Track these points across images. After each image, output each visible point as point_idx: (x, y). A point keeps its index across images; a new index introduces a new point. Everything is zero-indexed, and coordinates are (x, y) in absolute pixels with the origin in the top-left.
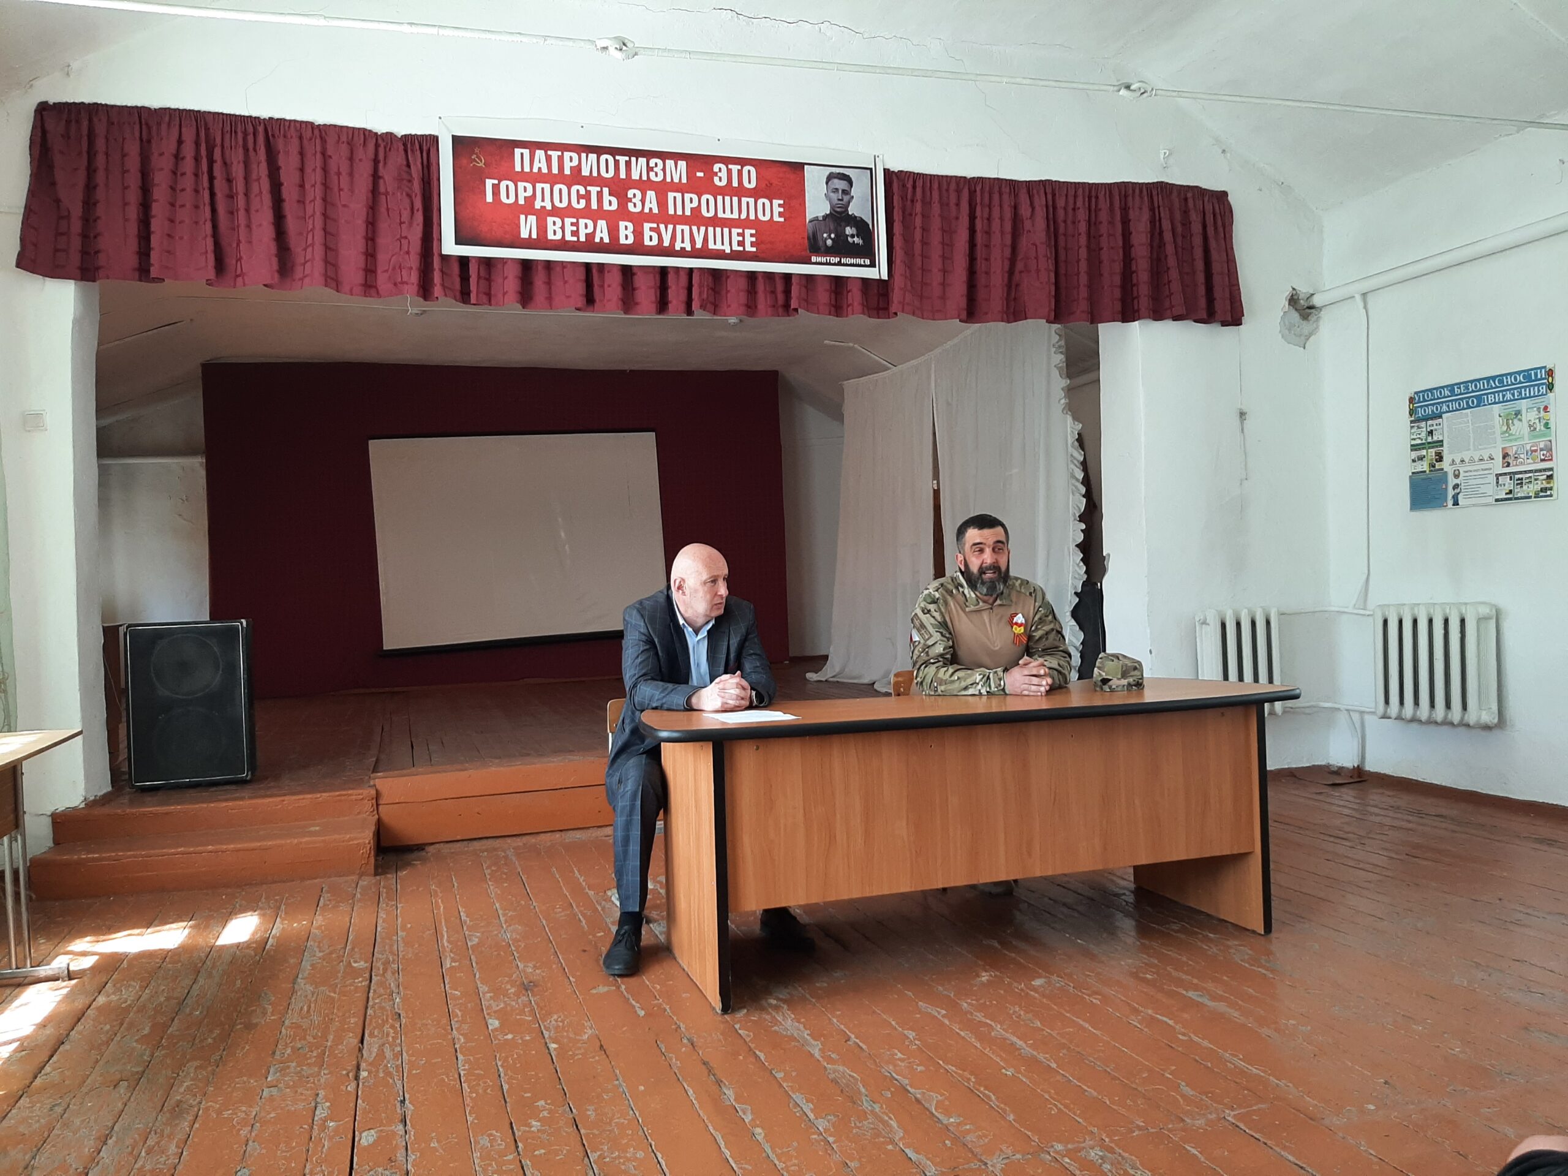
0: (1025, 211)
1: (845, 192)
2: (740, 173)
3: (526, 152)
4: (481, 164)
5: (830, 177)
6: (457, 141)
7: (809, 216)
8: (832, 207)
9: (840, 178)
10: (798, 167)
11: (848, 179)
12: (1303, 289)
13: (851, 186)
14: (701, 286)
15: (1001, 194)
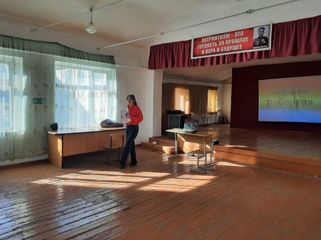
1: (263, 32)
2: (240, 33)
3: (204, 39)
4: (197, 43)
5: (259, 29)
6: (194, 39)
7: (254, 39)
8: (259, 36)
9: (262, 29)
11: (264, 29)
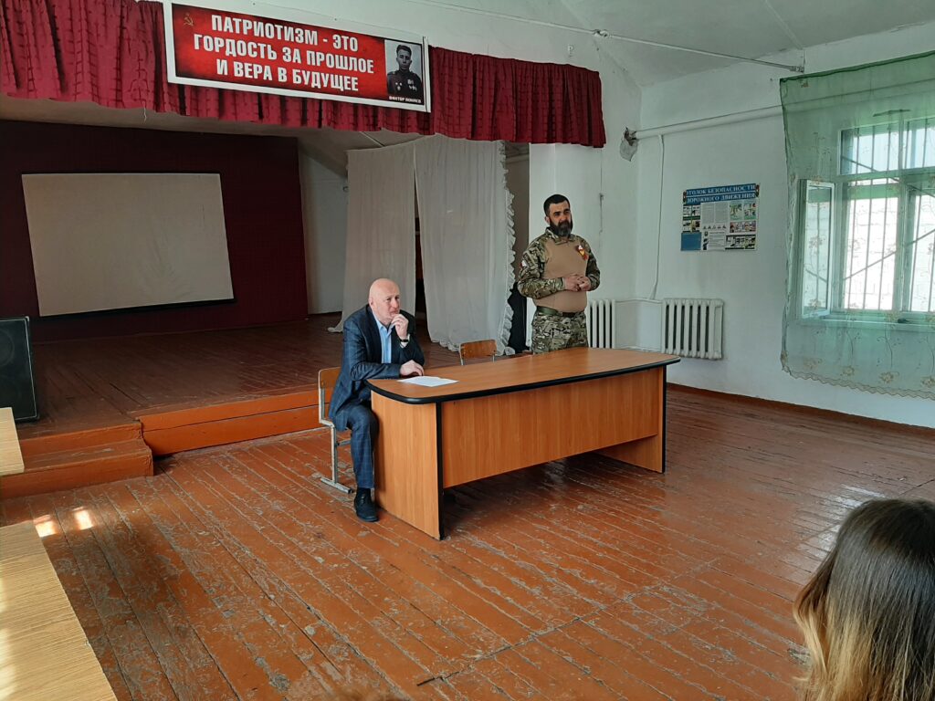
0: (501, 77)
1: (407, 58)
2: (348, 41)
3: (219, 18)
4: (191, 24)
5: (399, 48)
6: (175, 7)
7: (387, 72)
8: (400, 67)
9: (404, 49)
10: (381, 40)
11: (409, 50)
12: (632, 129)
13: (410, 54)
14: (327, 111)
15: (489, 65)
